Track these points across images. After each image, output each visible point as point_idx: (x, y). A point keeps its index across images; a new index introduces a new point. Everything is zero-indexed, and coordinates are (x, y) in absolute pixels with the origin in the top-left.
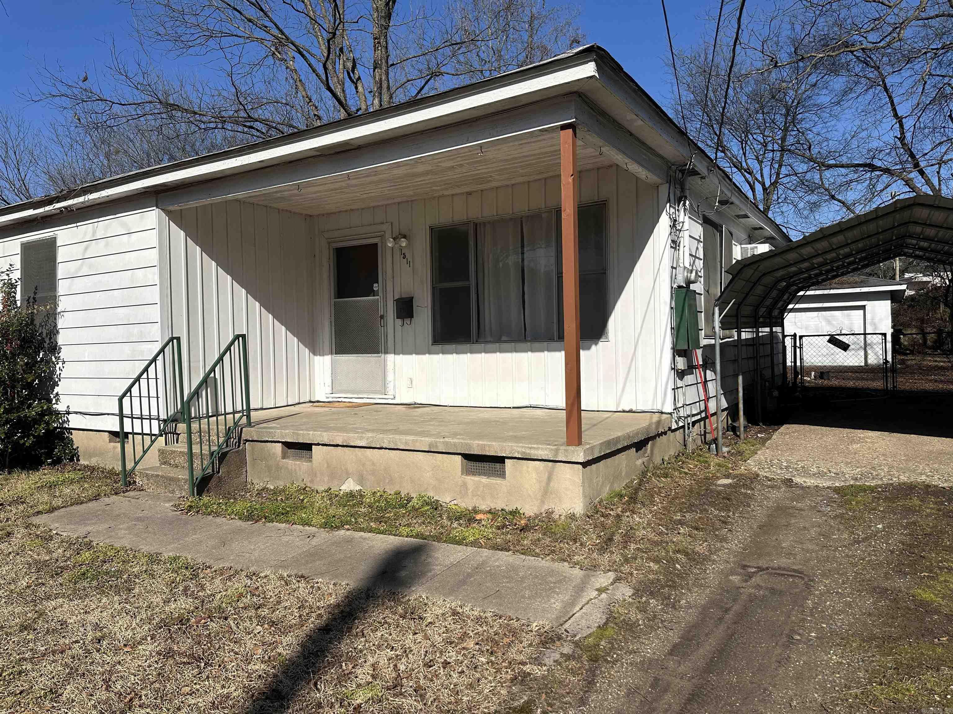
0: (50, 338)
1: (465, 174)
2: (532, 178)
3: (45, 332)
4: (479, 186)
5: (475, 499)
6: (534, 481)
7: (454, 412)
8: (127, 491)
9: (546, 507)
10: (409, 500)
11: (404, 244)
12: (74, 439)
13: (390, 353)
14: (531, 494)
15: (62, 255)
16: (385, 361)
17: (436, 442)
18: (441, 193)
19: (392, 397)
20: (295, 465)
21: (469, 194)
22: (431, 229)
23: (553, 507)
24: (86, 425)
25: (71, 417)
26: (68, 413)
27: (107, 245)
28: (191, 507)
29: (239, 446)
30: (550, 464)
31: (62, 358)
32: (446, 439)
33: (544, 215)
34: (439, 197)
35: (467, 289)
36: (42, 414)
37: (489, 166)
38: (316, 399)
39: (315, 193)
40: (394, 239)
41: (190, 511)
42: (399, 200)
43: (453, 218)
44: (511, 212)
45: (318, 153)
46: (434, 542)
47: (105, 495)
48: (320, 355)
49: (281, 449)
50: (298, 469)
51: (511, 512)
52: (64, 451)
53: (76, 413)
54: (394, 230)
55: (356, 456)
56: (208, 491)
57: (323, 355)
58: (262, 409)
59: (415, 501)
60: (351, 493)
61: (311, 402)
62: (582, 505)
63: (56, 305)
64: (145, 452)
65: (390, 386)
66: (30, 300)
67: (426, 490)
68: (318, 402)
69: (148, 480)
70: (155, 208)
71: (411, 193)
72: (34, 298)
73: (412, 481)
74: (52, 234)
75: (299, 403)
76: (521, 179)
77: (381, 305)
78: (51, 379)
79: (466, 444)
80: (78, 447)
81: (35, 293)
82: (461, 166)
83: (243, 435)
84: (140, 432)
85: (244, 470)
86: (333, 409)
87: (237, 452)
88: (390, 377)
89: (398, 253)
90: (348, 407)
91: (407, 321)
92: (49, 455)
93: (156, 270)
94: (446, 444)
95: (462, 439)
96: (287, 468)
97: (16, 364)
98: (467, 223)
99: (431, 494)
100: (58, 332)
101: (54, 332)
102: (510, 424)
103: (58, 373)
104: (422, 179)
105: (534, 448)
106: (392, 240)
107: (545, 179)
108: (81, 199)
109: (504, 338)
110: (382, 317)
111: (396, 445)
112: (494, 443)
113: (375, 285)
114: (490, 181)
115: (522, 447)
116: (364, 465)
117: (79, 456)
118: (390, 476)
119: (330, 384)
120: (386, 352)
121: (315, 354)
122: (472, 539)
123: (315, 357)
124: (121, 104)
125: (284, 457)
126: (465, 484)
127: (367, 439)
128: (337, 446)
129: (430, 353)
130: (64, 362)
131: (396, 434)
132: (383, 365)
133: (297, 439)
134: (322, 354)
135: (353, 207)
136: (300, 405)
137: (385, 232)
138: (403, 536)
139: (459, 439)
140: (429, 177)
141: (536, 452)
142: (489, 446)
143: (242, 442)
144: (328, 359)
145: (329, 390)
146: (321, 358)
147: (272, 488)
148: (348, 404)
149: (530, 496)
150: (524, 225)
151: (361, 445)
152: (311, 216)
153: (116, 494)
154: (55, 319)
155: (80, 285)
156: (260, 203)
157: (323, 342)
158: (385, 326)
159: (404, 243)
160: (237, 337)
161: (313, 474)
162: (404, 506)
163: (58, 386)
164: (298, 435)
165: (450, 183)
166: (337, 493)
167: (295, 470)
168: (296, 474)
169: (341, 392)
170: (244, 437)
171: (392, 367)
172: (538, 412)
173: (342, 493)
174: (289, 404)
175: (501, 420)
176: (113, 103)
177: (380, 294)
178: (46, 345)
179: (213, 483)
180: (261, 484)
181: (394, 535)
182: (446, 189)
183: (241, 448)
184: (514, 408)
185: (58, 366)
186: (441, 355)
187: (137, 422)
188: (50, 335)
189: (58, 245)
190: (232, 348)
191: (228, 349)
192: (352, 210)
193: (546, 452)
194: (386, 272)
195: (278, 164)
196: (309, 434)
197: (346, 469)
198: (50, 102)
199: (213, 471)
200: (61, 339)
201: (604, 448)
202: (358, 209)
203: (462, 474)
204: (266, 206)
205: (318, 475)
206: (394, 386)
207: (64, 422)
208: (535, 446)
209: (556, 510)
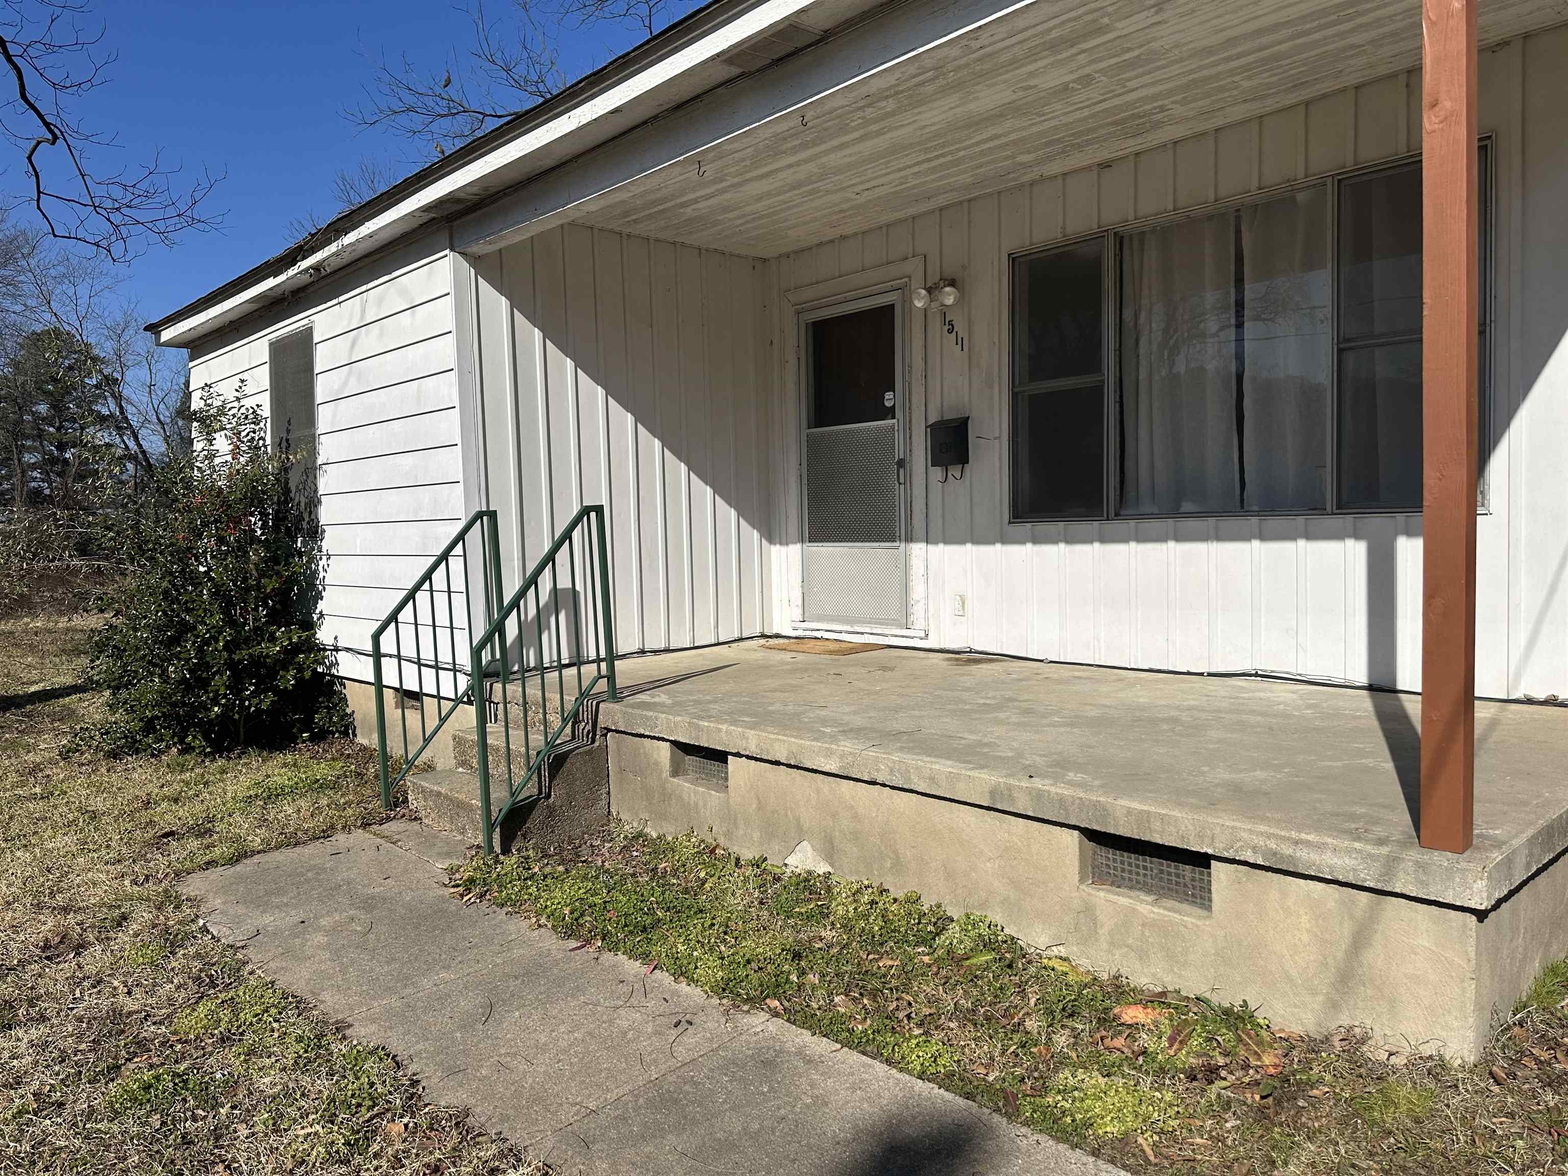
0: (310, 513)
1: (1098, 108)
2: (1271, 104)
3: (303, 500)
4: (1131, 142)
5: (1118, 954)
6: (1305, 938)
7: (1059, 681)
8: (389, 819)
9: (1345, 1021)
10: (942, 922)
11: (950, 301)
12: (348, 697)
13: (918, 540)
14: (1294, 973)
15: (322, 358)
16: (907, 557)
17: (1010, 788)
18: (1034, 174)
19: (922, 634)
20: (696, 793)
21: (1105, 165)
22: (1013, 259)
23: (1368, 1023)
24: (361, 674)
25: (342, 656)
26: (337, 649)
27: (381, 335)
28: (472, 881)
29: (593, 742)
30: (1364, 896)
31: (324, 550)
32: (1037, 783)
33: (1301, 197)
34: (1032, 183)
35: (1097, 391)
36: (296, 649)
37: (1158, 75)
38: (774, 632)
39: (760, 199)
40: (929, 290)
41: (469, 890)
42: (942, 201)
43: (1063, 228)
44: (1212, 198)
45: (735, 71)
46: (996, 1118)
47: (344, 827)
48: (781, 544)
49: (668, 754)
50: (701, 803)
51: (1228, 1012)
52: (331, 719)
53: (348, 650)
54: (929, 272)
55: (818, 791)
56: (524, 836)
57: (787, 544)
58: (667, 650)
59: (954, 930)
60: (807, 880)
61: (763, 636)
62: (1471, 1035)
63: (313, 453)
64: (427, 741)
65: (918, 612)
66: (284, 444)
67: (983, 905)
68: (777, 636)
69: (425, 800)
70: (447, 252)
71: (967, 178)
72: (287, 440)
73: (950, 875)
74: (306, 321)
75: (741, 639)
76: (1239, 112)
77: (899, 438)
78: (312, 586)
79: (1096, 805)
80: (353, 712)
81: (288, 431)
82: (1087, 80)
83: (600, 717)
84: (435, 693)
85: (604, 791)
86: (800, 657)
87: (589, 753)
88: (918, 591)
89: (938, 320)
90: (831, 652)
91: (955, 471)
92: (307, 724)
93: (453, 377)
94: (1039, 796)
95: (1082, 785)
96: (681, 797)
97: (247, 560)
98: (1099, 237)
99: (996, 917)
100: (319, 502)
101: (314, 502)
102: (1214, 734)
103: (321, 576)
104: (992, 131)
105: (1308, 843)
106: (923, 292)
107: (1307, 104)
108: (333, 248)
109: (1187, 506)
110: (901, 463)
111: (909, 780)
112: (1176, 813)
113: (889, 395)
114: (1158, 125)
115: (1269, 836)
116: (834, 815)
117: (355, 727)
118: (895, 852)
119: (800, 602)
120: (909, 539)
121: (771, 541)
122: (1112, 1129)
123: (773, 547)
124: (496, 116)
125: (675, 773)
126: (1088, 910)
127: (842, 757)
128: (777, 763)
129: (1004, 541)
130: (329, 557)
131: (910, 750)
132: (902, 566)
133: (698, 738)
134: (785, 542)
135: (848, 230)
136: (742, 644)
137: (910, 277)
138: (910, 1073)
139: (1072, 784)
140: (1008, 125)
141: (1314, 856)
142: (1162, 818)
143: (598, 732)
144: (795, 550)
145: (797, 614)
146: (783, 549)
147: (655, 835)
148: (832, 646)
149: (1290, 979)
150: (1243, 228)
151: (826, 769)
152: (765, 260)
153: (365, 826)
154: (315, 478)
155: (348, 412)
156: (661, 236)
157: (787, 517)
158: (908, 482)
159: (949, 296)
160: (586, 511)
161: (730, 817)
162: (927, 940)
163: (322, 599)
164: (698, 728)
165: (1059, 141)
166: (778, 871)
167: (696, 804)
168: (698, 813)
169: (819, 619)
170: (602, 722)
171: (922, 571)
172: (1281, 691)
173: (788, 874)
174: (721, 640)
175: (1185, 717)
176: (485, 115)
177: (898, 413)
178: (305, 525)
179: (536, 818)
180: (635, 825)
181: (889, 1062)
182: (1050, 158)
183: (597, 744)
184: (1210, 675)
185: (321, 563)
186: (1029, 546)
187: (429, 674)
188: (310, 508)
189: (315, 341)
190: (576, 534)
191: (567, 535)
192: (843, 238)
193: (1349, 862)
194: (910, 367)
195: (656, 117)
196: (720, 730)
197: (798, 821)
198: (393, 124)
199: (540, 792)
200: (325, 514)
201: (1537, 851)
202: (856, 234)
203: (1082, 880)
204: (674, 243)
205: (741, 824)
206: (926, 611)
207: (332, 665)
208: (1310, 837)
209: (1378, 1034)
